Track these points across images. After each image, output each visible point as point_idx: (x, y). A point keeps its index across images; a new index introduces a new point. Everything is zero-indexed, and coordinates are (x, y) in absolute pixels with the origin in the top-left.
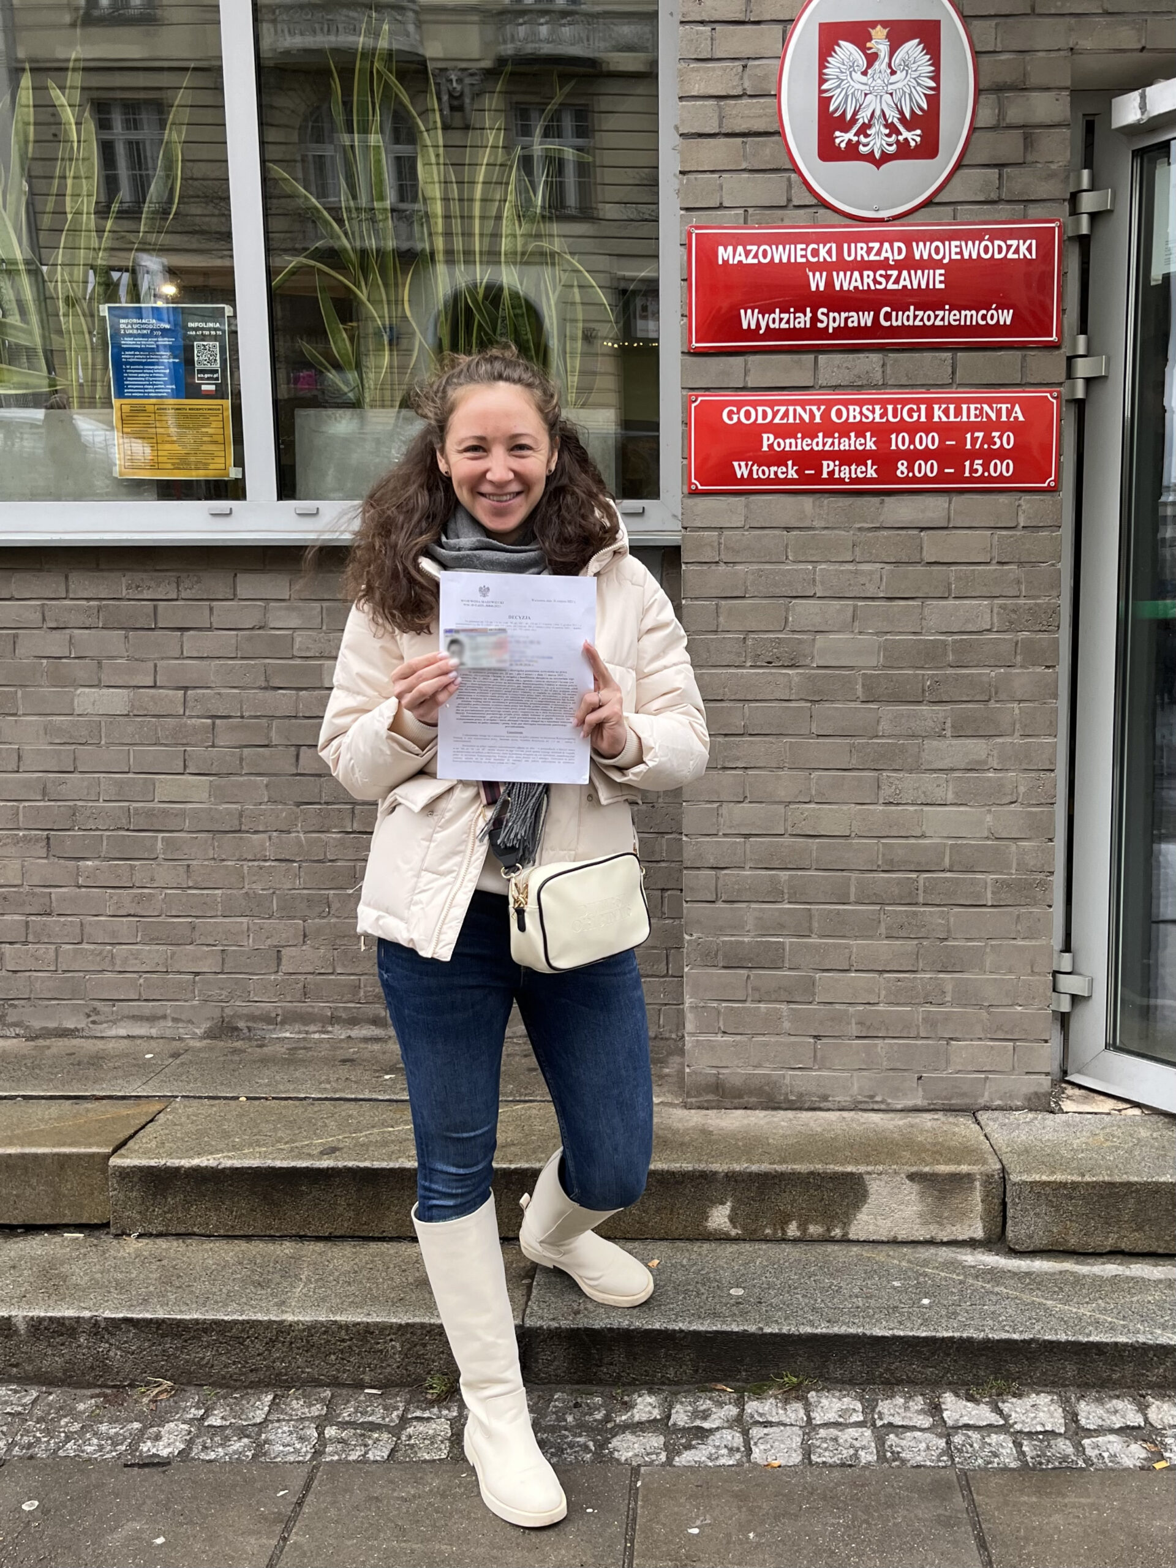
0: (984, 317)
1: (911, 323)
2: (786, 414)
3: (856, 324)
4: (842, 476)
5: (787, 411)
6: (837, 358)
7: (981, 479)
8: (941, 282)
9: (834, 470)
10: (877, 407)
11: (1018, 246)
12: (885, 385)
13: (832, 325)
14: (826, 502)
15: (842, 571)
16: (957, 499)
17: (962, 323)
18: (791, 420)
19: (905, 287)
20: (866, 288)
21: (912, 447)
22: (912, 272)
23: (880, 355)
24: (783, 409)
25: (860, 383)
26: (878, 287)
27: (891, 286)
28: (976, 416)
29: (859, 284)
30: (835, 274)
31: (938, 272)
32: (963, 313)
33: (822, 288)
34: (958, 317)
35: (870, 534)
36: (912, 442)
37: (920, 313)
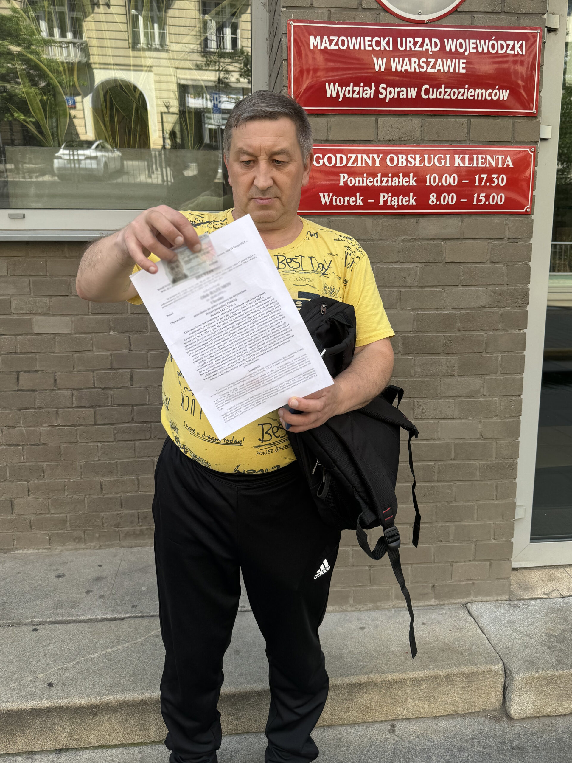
0: (490, 94)
1: (442, 97)
2: (356, 160)
3: (405, 96)
4: (393, 204)
5: (357, 157)
6: (391, 120)
7: (484, 206)
8: (463, 68)
9: (387, 199)
10: (418, 156)
11: (514, 45)
12: (423, 140)
13: (389, 96)
14: (381, 221)
15: (391, 268)
16: (468, 220)
17: (476, 98)
18: (359, 164)
19: (439, 71)
20: (413, 70)
21: (440, 184)
22: (445, 60)
23: (420, 120)
24: (354, 156)
25: (405, 139)
26: (421, 70)
27: (430, 70)
28: (482, 164)
29: (408, 67)
30: (392, 59)
31: (462, 61)
32: (477, 91)
33: (383, 70)
34: (473, 94)
35: (409, 244)
36: (440, 180)
37: (448, 90)
